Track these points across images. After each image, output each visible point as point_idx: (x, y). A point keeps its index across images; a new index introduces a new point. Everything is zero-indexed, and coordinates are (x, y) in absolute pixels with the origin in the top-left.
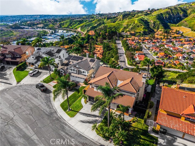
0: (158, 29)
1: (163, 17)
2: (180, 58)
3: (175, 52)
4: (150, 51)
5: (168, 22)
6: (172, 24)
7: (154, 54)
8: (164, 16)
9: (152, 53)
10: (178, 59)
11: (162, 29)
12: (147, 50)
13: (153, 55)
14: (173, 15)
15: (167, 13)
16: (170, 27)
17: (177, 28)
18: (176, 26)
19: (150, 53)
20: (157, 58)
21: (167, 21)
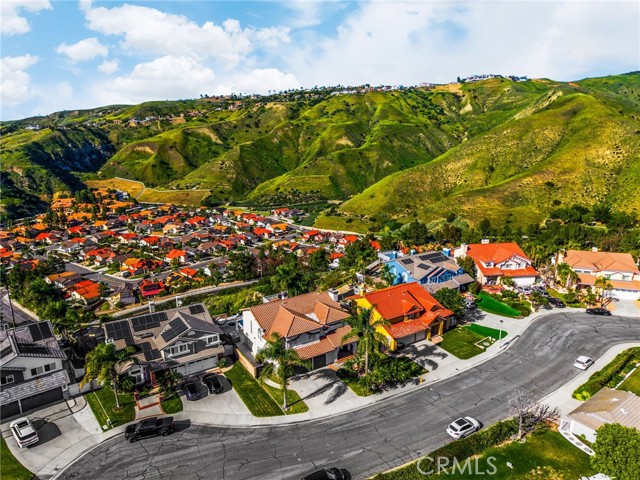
0: (51, 192)
1: (48, 154)
2: (182, 260)
3: (157, 249)
4: (87, 263)
5: (68, 168)
6: (85, 175)
7: (106, 269)
8: (48, 150)
9: (97, 268)
10: (180, 264)
11: (63, 190)
12: (75, 264)
13: (107, 272)
14: (75, 146)
15: (54, 140)
16: (84, 183)
17: (102, 182)
18: (97, 178)
19: (90, 269)
20: (126, 276)
21: (65, 164)
